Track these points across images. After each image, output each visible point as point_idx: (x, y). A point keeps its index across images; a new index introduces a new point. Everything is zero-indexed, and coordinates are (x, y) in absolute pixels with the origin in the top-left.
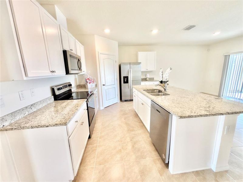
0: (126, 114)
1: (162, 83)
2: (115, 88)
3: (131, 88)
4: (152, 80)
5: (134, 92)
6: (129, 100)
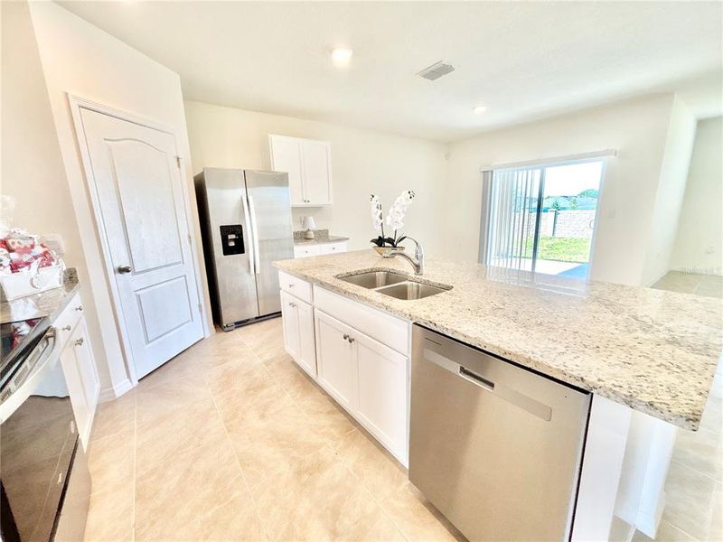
0: (262, 387)
1: (380, 246)
2: (185, 276)
3: (257, 272)
4: (323, 236)
5: (291, 286)
6: (252, 319)
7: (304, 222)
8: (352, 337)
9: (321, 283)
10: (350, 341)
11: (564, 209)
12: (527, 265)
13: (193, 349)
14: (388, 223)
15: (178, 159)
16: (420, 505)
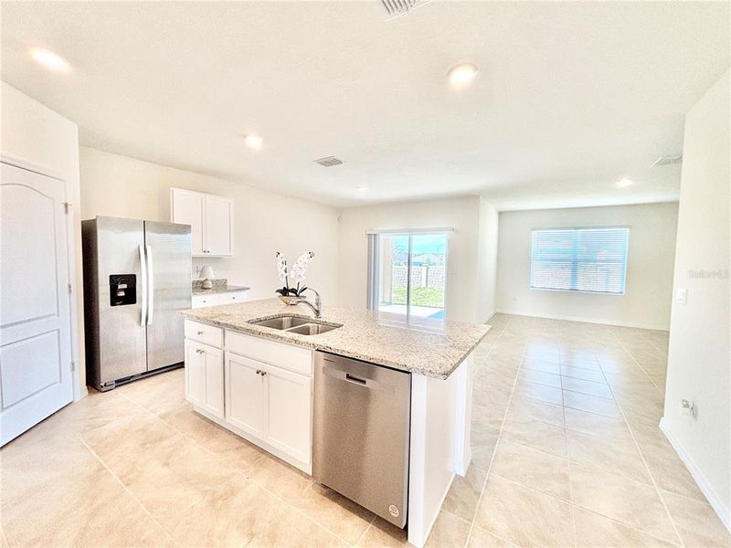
1: (285, 295)
2: (58, 330)
3: (149, 323)
4: (221, 286)
5: (199, 333)
6: (138, 375)
7: (202, 272)
8: (265, 371)
9: (235, 328)
10: (263, 375)
11: (434, 264)
12: (402, 310)
13: (57, 415)
14: (292, 276)
15: (66, 205)
16: (321, 496)
